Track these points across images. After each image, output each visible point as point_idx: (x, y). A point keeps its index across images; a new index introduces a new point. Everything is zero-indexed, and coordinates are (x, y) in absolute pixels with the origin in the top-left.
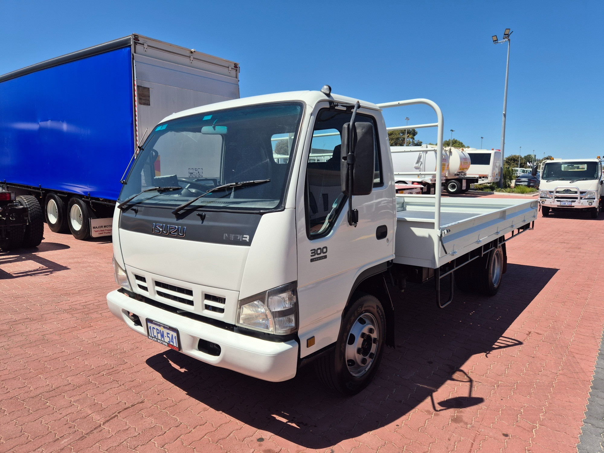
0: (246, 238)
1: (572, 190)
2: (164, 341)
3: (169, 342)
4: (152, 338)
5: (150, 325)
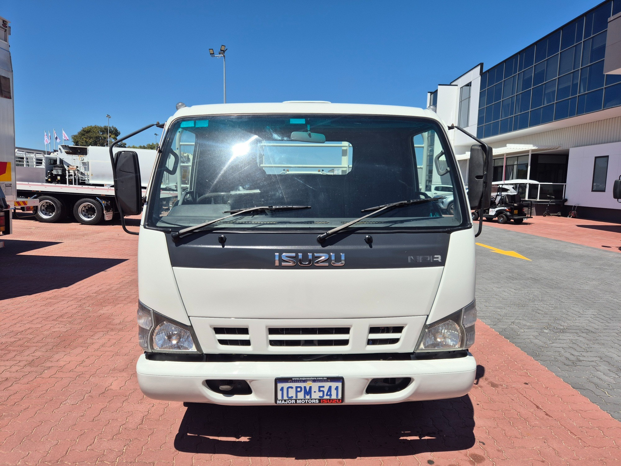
0: (438, 258)
2: (308, 399)
3: (320, 397)
4: (285, 401)
5: (282, 385)
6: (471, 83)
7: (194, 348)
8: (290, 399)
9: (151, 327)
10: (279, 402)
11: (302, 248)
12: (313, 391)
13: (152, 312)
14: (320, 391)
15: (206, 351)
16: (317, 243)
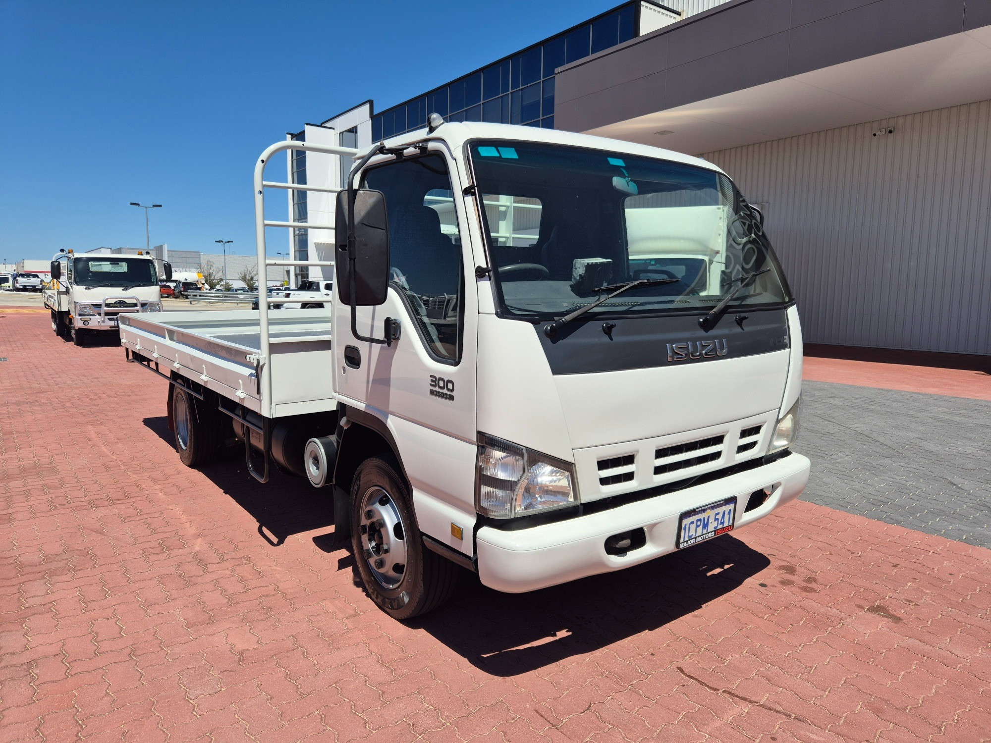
1: (128, 301)
2: (706, 534)
3: (715, 528)
4: (687, 543)
5: (686, 522)
6: (356, 127)
7: (571, 497)
8: (690, 538)
9: (521, 477)
10: (682, 546)
11: (687, 335)
12: (710, 521)
13: (525, 451)
14: (715, 521)
15: (585, 498)
16: (698, 327)
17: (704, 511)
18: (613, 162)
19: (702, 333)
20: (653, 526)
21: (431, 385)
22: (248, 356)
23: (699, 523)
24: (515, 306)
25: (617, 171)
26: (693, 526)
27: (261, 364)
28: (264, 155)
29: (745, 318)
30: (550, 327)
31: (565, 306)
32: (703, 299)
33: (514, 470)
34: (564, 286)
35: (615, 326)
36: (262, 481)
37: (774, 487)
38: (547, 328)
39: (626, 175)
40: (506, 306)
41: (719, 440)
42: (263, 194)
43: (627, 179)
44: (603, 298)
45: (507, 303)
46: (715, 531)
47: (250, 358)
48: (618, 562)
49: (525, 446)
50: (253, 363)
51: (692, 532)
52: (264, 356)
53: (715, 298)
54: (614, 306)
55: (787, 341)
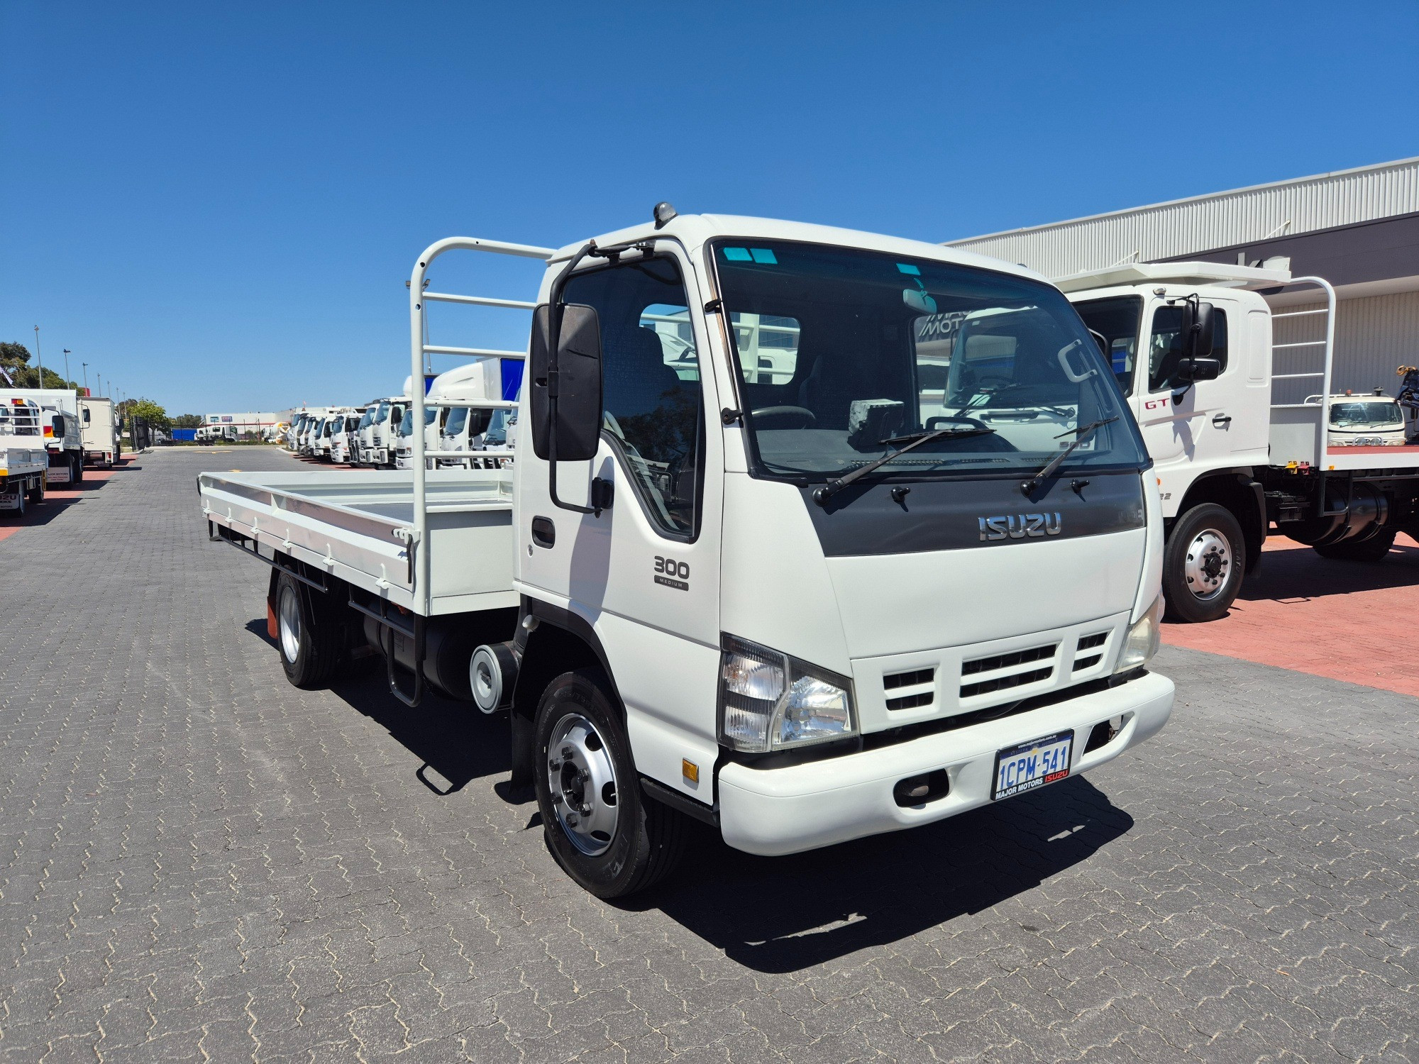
0: (1141, 514)
2: (1031, 781)
3: (1044, 772)
4: (1005, 793)
5: (1004, 763)
7: (847, 726)
8: (1010, 786)
9: (781, 695)
10: (998, 796)
11: (1006, 505)
12: (1037, 763)
13: (786, 660)
14: (1044, 763)
15: (866, 728)
16: (1021, 495)
17: (1029, 748)
18: (905, 269)
19: (1027, 503)
20: (959, 768)
21: (656, 569)
22: (395, 531)
23: (1022, 766)
24: (773, 463)
25: (909, 281)
26: (1014, 770)
27: (415, 541)
28: (424, 256)
29: (1085, 484)
30: (822, 492)
31: (840, 463)
32: (1025, 457)
33: (772, 685)
34: (839, 438)
35: (909, 491)
36: (410, 703)
37: (1124, 719)
38: (816, 493)
39: (922, 286)
40: (763, 463)
41: (1048, 651)
42: (422, 309)
43: (922, 292)
44: (892, 453)
45: (763, 458)
46: (1044, 777)
47: (398, 533)
48: (912, 816)
49: (787, 652)
50: (403, 540)
51: (1013, 778)
52: (418, 530)
53: (1044, 457)
54: (906, 465)
55: (1142, 516)
